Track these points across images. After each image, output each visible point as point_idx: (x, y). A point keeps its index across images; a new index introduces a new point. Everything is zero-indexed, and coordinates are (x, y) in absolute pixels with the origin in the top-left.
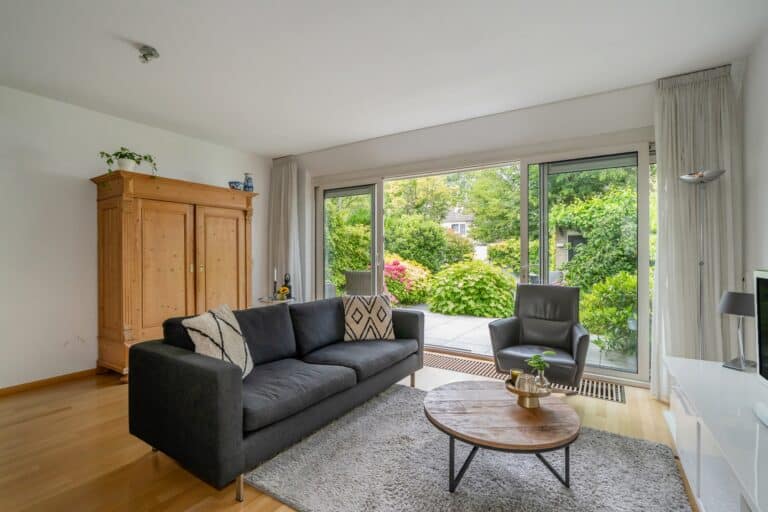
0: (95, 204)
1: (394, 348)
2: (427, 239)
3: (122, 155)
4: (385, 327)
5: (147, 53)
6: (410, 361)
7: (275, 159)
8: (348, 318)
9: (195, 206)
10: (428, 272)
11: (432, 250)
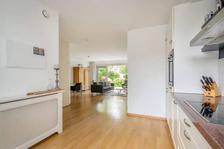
0: (73, 70)
1: (111, 87)
2: (111, 73)
3: (79, 65)
4: (110, 85)
5: (89, 57)
6: (113, 89)
7: (91, 62)
8: (106, 84)
9: (84, 70)
10: (111, 80)
11: (112, 76)
